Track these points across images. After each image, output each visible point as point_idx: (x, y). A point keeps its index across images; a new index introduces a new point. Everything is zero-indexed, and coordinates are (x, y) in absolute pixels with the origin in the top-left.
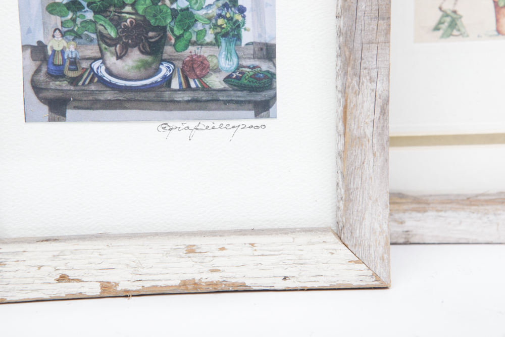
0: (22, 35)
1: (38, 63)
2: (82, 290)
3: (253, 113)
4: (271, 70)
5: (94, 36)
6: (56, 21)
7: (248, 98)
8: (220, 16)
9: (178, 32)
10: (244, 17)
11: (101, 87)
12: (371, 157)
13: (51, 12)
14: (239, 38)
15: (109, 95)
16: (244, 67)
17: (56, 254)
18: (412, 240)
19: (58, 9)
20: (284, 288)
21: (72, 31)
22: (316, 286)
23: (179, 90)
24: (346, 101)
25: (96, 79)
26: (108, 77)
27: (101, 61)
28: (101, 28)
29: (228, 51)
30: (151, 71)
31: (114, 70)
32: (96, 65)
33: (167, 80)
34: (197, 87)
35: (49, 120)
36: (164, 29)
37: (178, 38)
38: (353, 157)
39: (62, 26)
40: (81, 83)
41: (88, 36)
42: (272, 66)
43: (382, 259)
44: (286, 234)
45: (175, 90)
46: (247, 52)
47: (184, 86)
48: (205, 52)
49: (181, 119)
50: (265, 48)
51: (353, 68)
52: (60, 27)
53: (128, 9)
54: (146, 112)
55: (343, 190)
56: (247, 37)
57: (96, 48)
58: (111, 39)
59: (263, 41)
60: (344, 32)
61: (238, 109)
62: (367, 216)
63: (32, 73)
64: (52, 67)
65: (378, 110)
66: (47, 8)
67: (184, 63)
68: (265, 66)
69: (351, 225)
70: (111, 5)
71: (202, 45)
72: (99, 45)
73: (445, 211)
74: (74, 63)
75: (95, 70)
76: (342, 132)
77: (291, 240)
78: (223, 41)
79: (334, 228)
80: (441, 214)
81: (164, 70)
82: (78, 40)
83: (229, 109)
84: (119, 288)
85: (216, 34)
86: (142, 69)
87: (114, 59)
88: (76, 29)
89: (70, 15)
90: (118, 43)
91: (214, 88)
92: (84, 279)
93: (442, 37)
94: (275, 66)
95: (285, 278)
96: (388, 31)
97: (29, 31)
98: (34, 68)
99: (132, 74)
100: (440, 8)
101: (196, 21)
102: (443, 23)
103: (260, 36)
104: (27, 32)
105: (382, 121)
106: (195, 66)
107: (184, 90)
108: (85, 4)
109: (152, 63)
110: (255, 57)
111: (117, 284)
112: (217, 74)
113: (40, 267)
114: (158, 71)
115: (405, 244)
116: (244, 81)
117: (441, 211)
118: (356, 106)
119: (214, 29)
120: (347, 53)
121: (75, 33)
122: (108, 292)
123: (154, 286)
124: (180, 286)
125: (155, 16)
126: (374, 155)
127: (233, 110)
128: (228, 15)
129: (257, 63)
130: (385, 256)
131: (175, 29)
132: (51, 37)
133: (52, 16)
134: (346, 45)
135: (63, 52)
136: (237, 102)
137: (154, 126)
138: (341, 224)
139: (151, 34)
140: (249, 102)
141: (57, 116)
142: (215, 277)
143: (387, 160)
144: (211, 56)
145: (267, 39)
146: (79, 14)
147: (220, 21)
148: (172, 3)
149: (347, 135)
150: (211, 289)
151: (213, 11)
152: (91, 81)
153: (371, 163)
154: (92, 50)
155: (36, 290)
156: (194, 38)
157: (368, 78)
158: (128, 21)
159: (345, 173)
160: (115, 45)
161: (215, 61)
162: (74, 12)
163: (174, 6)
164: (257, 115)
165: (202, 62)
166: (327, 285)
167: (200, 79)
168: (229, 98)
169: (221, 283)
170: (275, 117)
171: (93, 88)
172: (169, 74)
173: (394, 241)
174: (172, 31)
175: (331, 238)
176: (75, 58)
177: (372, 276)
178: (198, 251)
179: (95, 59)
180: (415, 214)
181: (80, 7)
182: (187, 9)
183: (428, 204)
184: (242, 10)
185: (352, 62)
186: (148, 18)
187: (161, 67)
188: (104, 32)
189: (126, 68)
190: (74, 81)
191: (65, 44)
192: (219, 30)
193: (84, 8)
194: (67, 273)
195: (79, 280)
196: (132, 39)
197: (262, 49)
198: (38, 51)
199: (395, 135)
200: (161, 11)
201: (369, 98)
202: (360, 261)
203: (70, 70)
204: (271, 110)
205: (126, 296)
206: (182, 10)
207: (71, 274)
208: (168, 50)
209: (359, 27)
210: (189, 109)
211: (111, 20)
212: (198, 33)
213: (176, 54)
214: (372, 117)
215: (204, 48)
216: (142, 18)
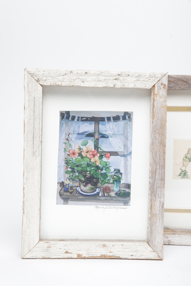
0: (58, 180)
1: (62, 187)
2: (72, 256)
3: (123, 204)
4: (129, 192)
5: (78, 180)
6: (68, 176)
7: (122, 200)
8: (115, 175)
9: (102, 179)
10: (122, 176)
11: (79, 195)
12: (158, 220)
13: (66, 173)
14: (120, 182)
15: (81, 197)
16: (121, 190)
17: (65, 245)
18: (171, 244)
19: (68, 172)
20: (131, 259)
21: (72, 178)
22: (141, 258)
23: (101, 196)
24: (152, 203)
25: (78, 192)
26: (81, 192)
27: (79, 187)
28: (80, 178)
29: (117, 186)
30: (93, 191)
31: (83, 190)
32: (78, 188)
33: (98, 194)
34: (107, 195)
35: (63, 204)
36: (98, 178)
37: (102, 181)
38: (153, 220)
39: (69, 177)
40: (73, 193)
41: (76, 180)
42: (129, 190)
43: (161, 251)
44: (132, 242)
45: (100, 196)
46: (122, 186)
47: (103, 195)
48: (110, 185)
49: (102, 205)
50: (128, 185)
51: (154, 194)
52: (68, 177)
53: (88, 172)
54: (91, 202)
55: (150, 230)
56: (122, 182)
57: (78, 183)
58: (83, 181)
59: (127, 183)
60: (151, 183)
61: (119, 203)
62: (157, 238)
63: (59, 190)
64: (65, 189)
65: (161, 206)
66: (65, 172)
67: (103, 189)
68: (127, 190)
69: (152, 240)
70: (83, 171)
71: (109, 183)
72: (79, 182)
73: (182, 235)
74: (72, 187)
75: (77, 190)
76: (150, 212)
77: (134, 244)
78: (115, 183)
79: (147, 240)
80: (180, 235)
81: (98, 190)
82: (73, 181)
83: (116, 203)
84: (82, 256)
85: (113, 180)
86: (91, 190)
87: (83, 187)
88: (73, 178)
89: (72, 174)
90: (85, 182)
91: (112, 196)
92: (72, 253)
93: (181, 178)
94: (130, 190)
95: (132, 256)
96: (164, 184)
97: (60, 178)
98: (60, 189)
99: (88, 191)
100: (181, 169)
101: (108, 176)
102: (182, 174)
103: (126, 181)
104: (59, 178)
105: (162, 210)
106: (107, 189)
107: (103, 196)
108: (76, 171)
109: (94, 188)
110: (124, 187)
111: (82, 255)
112: (113, 192)
113: (60, 249)
114: (95, 191)
115: (168, 245)
116: (121, 194)
117: (180, 234)
118: (154, 205)
119: (113, 179)
120: (152, 190)
121: (73, 179)
122: (79, 257)
123: (93, 256)
124: (100, 256)
125: (96, 175)
126: (159, 220)
127: (117, 203)
128: (117, 175)
129: (125, 189)
130: (162, 250)
131: (101, 179)
132: (66, 180)
133: (67, 174)
134: (152, 187)
135: (69, 184)
136: (119, 200)
137: (94, 206)
138: (149, 240)
139: (94, 180)
140: (122, 201)
141: (65, 203)
142: (111, 254)
143: (163, 221)
144: (112, 187)
145: (129, 183)
146: (74, 174)
147: (115, 177)
148: (101, 171)
149: (152, 213)
150: (109, 258)
151: (113, 174)
152: (76, 193)
153: (159, 222)
154: (77, 184)
155: (59, 255)
156: (107, 181)
157: (158, 197)
158: (88, 176)
159: (151, 225)
160: (84, 183)
161: (113, 188)
162: (73, 173)
163: (102, 172)
164: (124, 205)
165: (109, 188)
166: (144, 258)
167: (108, 193)
168: (116, 199)
169: (113, 256)
170: (130, 206)
171: (76, 195)
172: (99, 191)
173: (165, 244)
174: (100, 179)
175: (146, 244)
176: (72, 186)
177: (158, 256)
178: (106, 246)
179: (78, 187)
180: (172, 235)
181: (75, 172)
182: (105, 173)
183: (176, 232)
184: (121, 174)
185: (154, 192)
186: (94, 175)
187: (97, 189)
188: (81, 179)
189: (87, 189)
190: (71, 193)
191: (70, 182)
192: (114, 179)
193: (76, 172)
194: (68, 251)
195: (71, 253)
196: (89, 181)
197: (127, 185)
198: (62, 184)
199: (166, 208)
200: (98, 173)
201: (158, 203)
202: (154, 251)
203: (70, 189)
204: (129, 203)
205: (84, 259)
206: (104, 173)
207: (69, 251)
208: (99, 184)
209: (156, 183)
210: (104, 202)
211: (83, 176)
212: (108, 180)
213: (101, 186)
214: (159, 208)
215: (109, 184)
216: (92, 175)
